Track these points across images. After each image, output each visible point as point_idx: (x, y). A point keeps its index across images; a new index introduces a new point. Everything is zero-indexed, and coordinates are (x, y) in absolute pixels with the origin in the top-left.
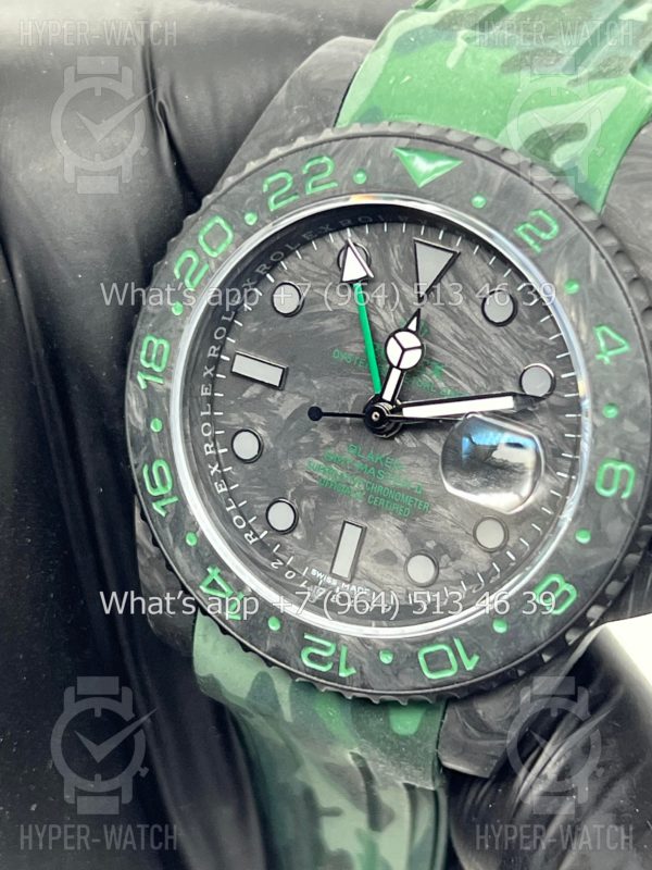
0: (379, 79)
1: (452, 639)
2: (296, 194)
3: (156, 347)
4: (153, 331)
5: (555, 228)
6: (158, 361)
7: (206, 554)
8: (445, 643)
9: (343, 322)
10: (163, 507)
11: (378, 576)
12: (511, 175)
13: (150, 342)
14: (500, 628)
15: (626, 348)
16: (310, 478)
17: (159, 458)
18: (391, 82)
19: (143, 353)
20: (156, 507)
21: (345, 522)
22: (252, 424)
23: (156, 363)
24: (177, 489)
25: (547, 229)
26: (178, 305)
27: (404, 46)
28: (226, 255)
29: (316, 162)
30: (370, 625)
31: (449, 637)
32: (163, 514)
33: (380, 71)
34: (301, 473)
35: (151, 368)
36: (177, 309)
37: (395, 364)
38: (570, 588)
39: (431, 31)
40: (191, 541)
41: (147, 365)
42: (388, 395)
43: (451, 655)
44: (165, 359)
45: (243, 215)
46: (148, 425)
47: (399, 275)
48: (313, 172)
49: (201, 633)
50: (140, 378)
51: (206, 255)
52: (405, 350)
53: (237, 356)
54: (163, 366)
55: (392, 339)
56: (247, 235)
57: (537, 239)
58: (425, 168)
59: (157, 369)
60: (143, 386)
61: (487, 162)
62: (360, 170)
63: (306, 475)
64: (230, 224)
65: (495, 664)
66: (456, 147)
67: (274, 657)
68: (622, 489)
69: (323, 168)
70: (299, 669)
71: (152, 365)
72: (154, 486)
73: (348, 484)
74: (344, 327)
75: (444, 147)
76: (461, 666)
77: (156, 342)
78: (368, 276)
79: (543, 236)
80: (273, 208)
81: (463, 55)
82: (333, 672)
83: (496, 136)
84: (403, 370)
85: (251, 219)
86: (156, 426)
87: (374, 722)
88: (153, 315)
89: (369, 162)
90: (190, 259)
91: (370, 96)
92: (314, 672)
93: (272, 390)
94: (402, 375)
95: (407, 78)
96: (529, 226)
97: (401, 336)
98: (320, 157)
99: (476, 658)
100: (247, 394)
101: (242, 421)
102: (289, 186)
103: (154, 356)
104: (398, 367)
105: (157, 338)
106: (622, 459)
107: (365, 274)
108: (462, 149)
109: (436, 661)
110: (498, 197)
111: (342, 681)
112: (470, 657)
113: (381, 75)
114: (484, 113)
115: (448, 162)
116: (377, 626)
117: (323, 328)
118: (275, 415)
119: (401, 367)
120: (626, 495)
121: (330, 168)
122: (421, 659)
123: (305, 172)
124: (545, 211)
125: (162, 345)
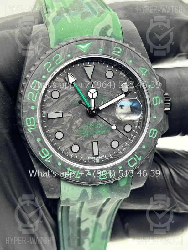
0: (56, 32)
1: (134, 155)
2: (54, 66)
3: (30, 120)
4: (28, 116)
5: (121, 49)
6: (33, 124)
7: (65, 165)
8: (133, 157)
9: (72, 94)
10: (48, 160)
11: (104, 151)
12: (105, 41)
13: (28, 120)
14: (144, 147)
15: (147, 70)
16: (79, 136)
17: (42, 148)
18: (59, 31)
19: (27, 123)
20: (46, 160)
21: (92, 142)
22: (58, 129)
23: (32, 124)
24: (51, 153)
25: (119, 50)
26: (33, 106)
27: (55, 22)
28: (41, 89)
29: (55, 56)
30: (112, 162)
31: (133, 155)
32: (49, 161)
33: (54, 30)
34: (75, 136)
35: (31, 126)
36: (33, 108)
37: (92, 98)
38: (155, 130)
39: (58, 17)
40: (60, 164)
41: (29, 126)
42: (93, 106)
43: (135, 159)
44: (34, 122)
45: (42, 77)
46: (36, 140)
47: (82, 77)
48: (56, 59)
49: (63, 188)
50: (29, 130)
51: (35, 91)
52: (93, 94)
53: (48, 114)
54: (35, 124)
55: (89, 92)
56: (45, 81)
57: (118, 53)
58: (84, 47)
59: (33, 125)
60: (30, 132)
61: (98, 40)
62: (68, 54)
63: (77, 135)
64: (39, 80)
65: (145, 156)
66: (89, 39)
67: (92, 182)
68: (158, 102)
69: (58, 57)
70: (99, 182)
71: (31, 125)
72: (44, 155)
73: (89, 133)
74: (73, 95)
75: (86, 41)
76: (138, 160)
77: (30, 119)
78: (76, 80)
79: (119, 52)
80: (49, 72)
81: (70, 19)
82: (108, 178)
83: (93, 34)
84: (94, 99)
85: (44, 77)
86: (39, 140)
87: (115, 187)
88: (26, 112)
89: (70, 51)
90: (31, 94)
91: (56, 37)
92: (103, 180)
93: (60, 119)
94: (94, 100)
95: (63, 29)
96: (114, 51)
97: (91, 90)
98: (56, 55)
99: (141, 157)
100: (54, 123)
101: (55, 130)
102: (51, 65)
103: (31, 122)
104: (93, 98)
105: (30, 118)
106: (156, 96)
107: (75, 80)
108: (90, 39)
109: (132, 162)
110: (105, 47)
111: (111, 178)
112: (139, 157)
113: (55, 31)
114: (87, 30)
115: (89, 44)
116: (114, 161)
117: (67, 98)
118: (63, 124)
119: (94, 98)
120: (160, 103)
121: (60, 56)
122: (128, 163)
123: (53, 60)
124: (116, 46)
125: (32, 119)
